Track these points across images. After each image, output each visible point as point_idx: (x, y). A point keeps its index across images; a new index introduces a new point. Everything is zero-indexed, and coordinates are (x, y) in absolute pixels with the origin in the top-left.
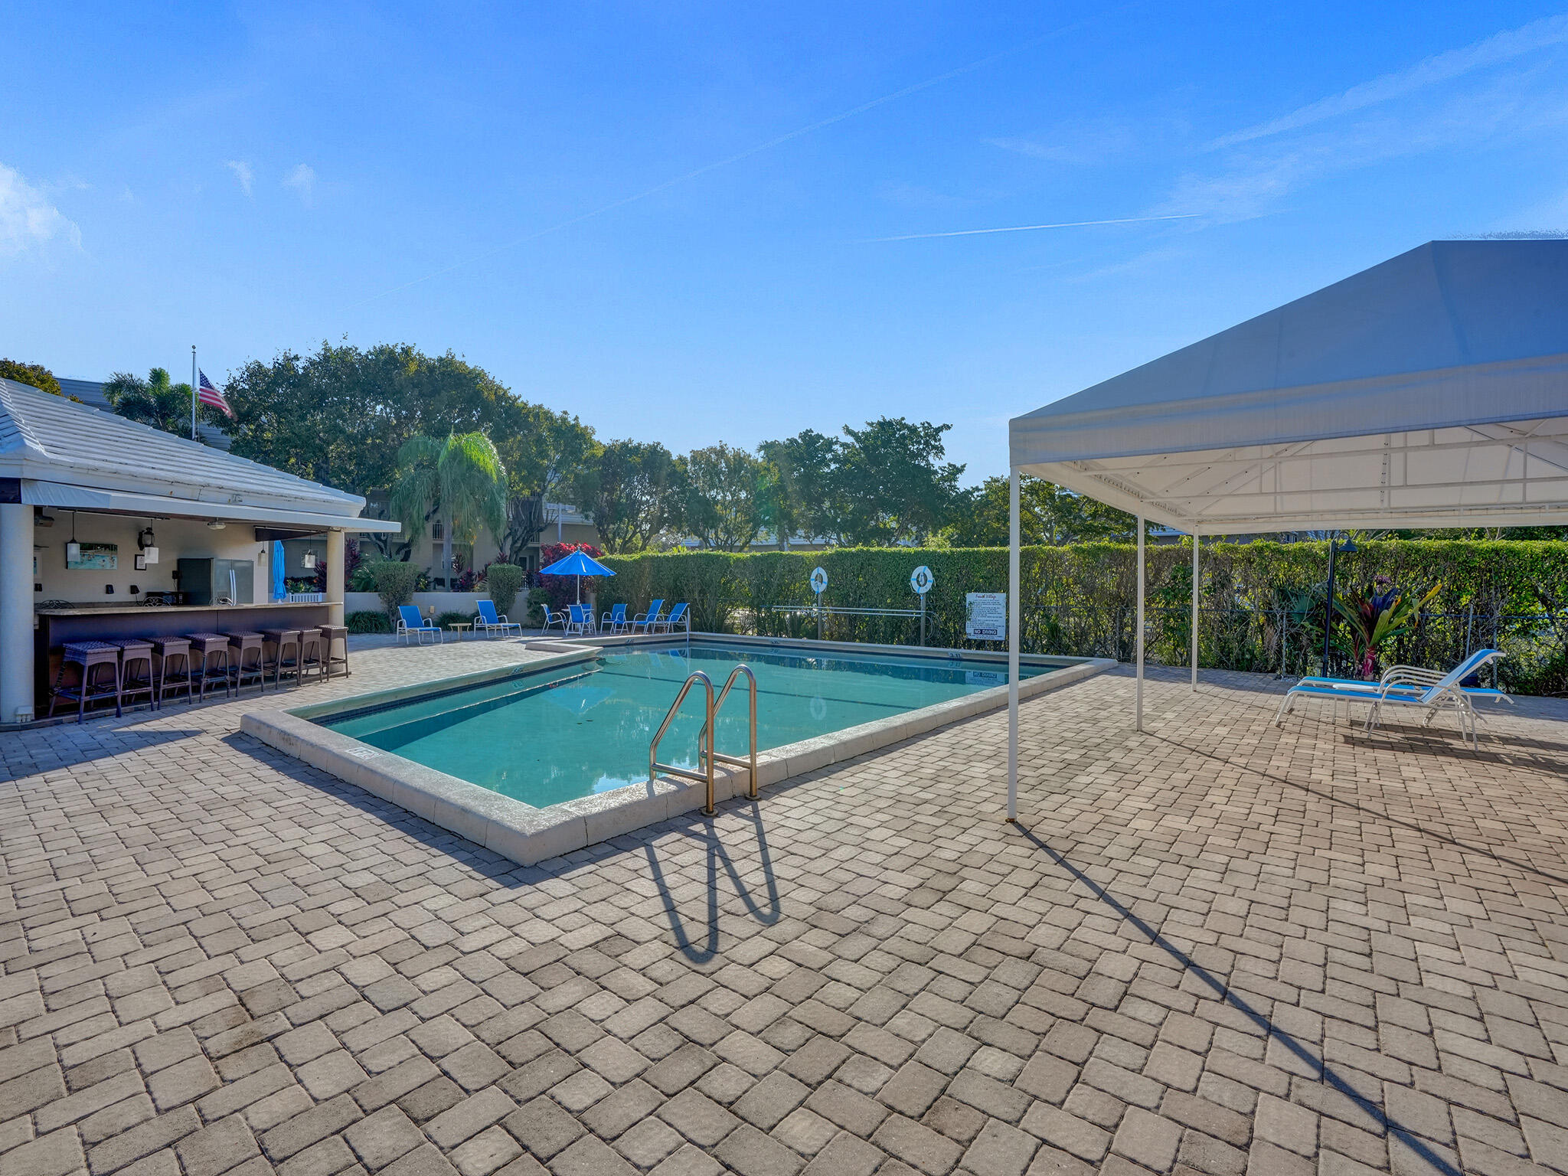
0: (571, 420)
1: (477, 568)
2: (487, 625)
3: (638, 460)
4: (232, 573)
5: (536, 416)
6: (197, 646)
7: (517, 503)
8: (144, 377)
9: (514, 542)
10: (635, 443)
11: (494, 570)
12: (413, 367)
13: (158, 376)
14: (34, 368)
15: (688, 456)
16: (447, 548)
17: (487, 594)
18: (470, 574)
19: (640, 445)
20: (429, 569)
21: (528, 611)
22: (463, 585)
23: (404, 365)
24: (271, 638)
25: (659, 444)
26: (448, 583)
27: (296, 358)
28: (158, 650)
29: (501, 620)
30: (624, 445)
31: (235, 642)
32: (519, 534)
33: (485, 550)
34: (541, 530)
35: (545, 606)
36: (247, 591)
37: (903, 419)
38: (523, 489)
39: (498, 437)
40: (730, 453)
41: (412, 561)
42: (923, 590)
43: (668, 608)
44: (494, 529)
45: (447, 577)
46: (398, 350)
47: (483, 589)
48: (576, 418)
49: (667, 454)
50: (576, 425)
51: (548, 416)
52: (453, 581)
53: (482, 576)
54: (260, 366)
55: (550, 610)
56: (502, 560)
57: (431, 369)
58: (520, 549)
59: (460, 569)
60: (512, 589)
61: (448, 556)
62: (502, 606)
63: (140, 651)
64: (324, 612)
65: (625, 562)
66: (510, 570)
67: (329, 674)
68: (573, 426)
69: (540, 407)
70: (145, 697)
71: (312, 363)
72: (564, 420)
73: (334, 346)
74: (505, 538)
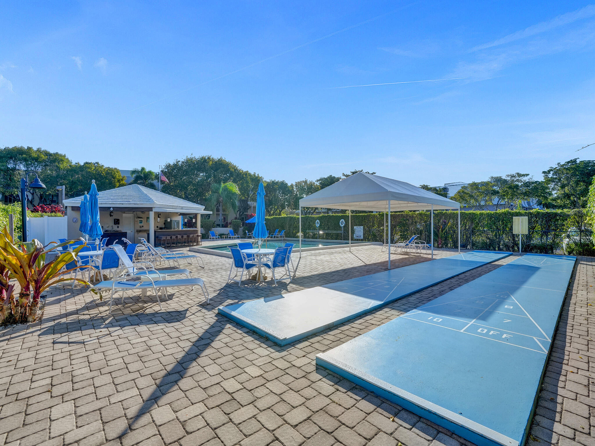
0: (256, 175)
1: (229, 221)
2: (231, 236)
3: (277, 186)
4: (176, 223)
5: (246, 174)
6: (177, 237)
7: (241, 201)
8: (140, 169)
9: (240, 213)
10: (277, 181)
11: (234, 221)
12: (211, 163)
13: (143, 169)
14: (115, 169)
15: (294, 184)
16: (220, 215)
17: (232, 228)
18: (227, 223)
19: (278, 181)
20: (215, 221)
21: (243, 233)
22: (225, 226)
23: (208, 162)
24: (188, 236)
25: (284, 181)
26: (221, 226)
27: (179, 161)
28: (171, 238)
29: (235, 235)
30: (273, 182)
31: (182, 237)
32: (241, 210)
33: (232, 215)
34: (248, 209)
35: (247, 231)
36: (178, 227)
37: (362, 170)
38: (242, 197)
39: (235, 181)
40: (308, 182)
41: (210, 219)
42: (342, 226)
43: (280, 231)
44: (234, 210)
45: (221, 223)
46: (207, 158)
47: (230, 227)
48: (258, 174)
49: (286, 184)
50: (258, 176)
51: (250, 175)
52: (222, 225)
53: (230, 223)
54: (170, 165)
55: (248, 232)
56: (236, 218)
57: (216, 162)
58: (242, 214)
59: (224, 221)
60: (239, 226)
61: (221, 217)
62: (236, 231)
63: (169, 238)
64: (196, 232)
65: (269, 219)
66: (238, 222)
67: (198, 245)
68: (257, 177)
69: (247, 171)
70: (169, 247)
71: (183, 162)
72: (254, 175)
73: (189, 157)
74: (237, 211)
